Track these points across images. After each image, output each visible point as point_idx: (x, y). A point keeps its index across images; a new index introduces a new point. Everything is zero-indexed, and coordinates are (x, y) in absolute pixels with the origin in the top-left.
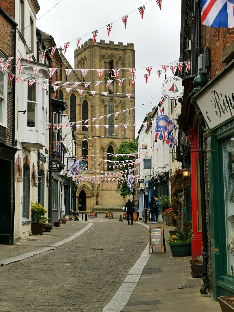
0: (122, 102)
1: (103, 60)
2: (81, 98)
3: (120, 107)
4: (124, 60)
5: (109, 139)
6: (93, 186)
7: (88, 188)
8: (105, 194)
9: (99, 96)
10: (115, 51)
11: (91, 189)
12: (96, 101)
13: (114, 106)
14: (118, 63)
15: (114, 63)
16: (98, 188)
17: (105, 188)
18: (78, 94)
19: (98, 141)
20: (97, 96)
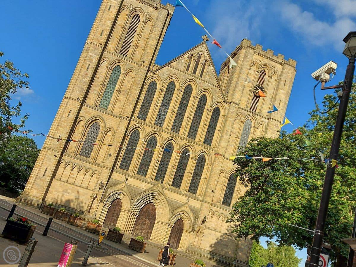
0: (264, 124)
1: (254, 68)
2: (213, 102)
3: (260, 130)
4: (280, 76)
6: (195, 218)
7: (189, 218)
8: (211, 234)
9: (237, 105)
10: (271, 62)
13: (253, 126)
14: (271, 77)
15: (267, 77)
16: (202, 222)
17: (213, 226)
18: (210, 97)
19: (220, 161)
20: (234, 105)
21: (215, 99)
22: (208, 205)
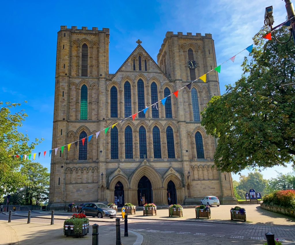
0: (206, 87)
1: (182, 50)
2: (162, 85)
3: (204, 93)
4: (203, 48)
5: (196, 124)
6: (182, 176)
7: (176, 177)
8: (198, 184)
9: (180, 81)
10: (193, 41)
11: (180, 179)
12: (178, 86)
13: (198, 92)
14: (198, 52)
15: (194, 53)
16: (188, 177)
17: (196, 177)
18: (158, 82)
19: (184, 127)
20: (178, 81)
21: (162, 83)
22: (188, 163)
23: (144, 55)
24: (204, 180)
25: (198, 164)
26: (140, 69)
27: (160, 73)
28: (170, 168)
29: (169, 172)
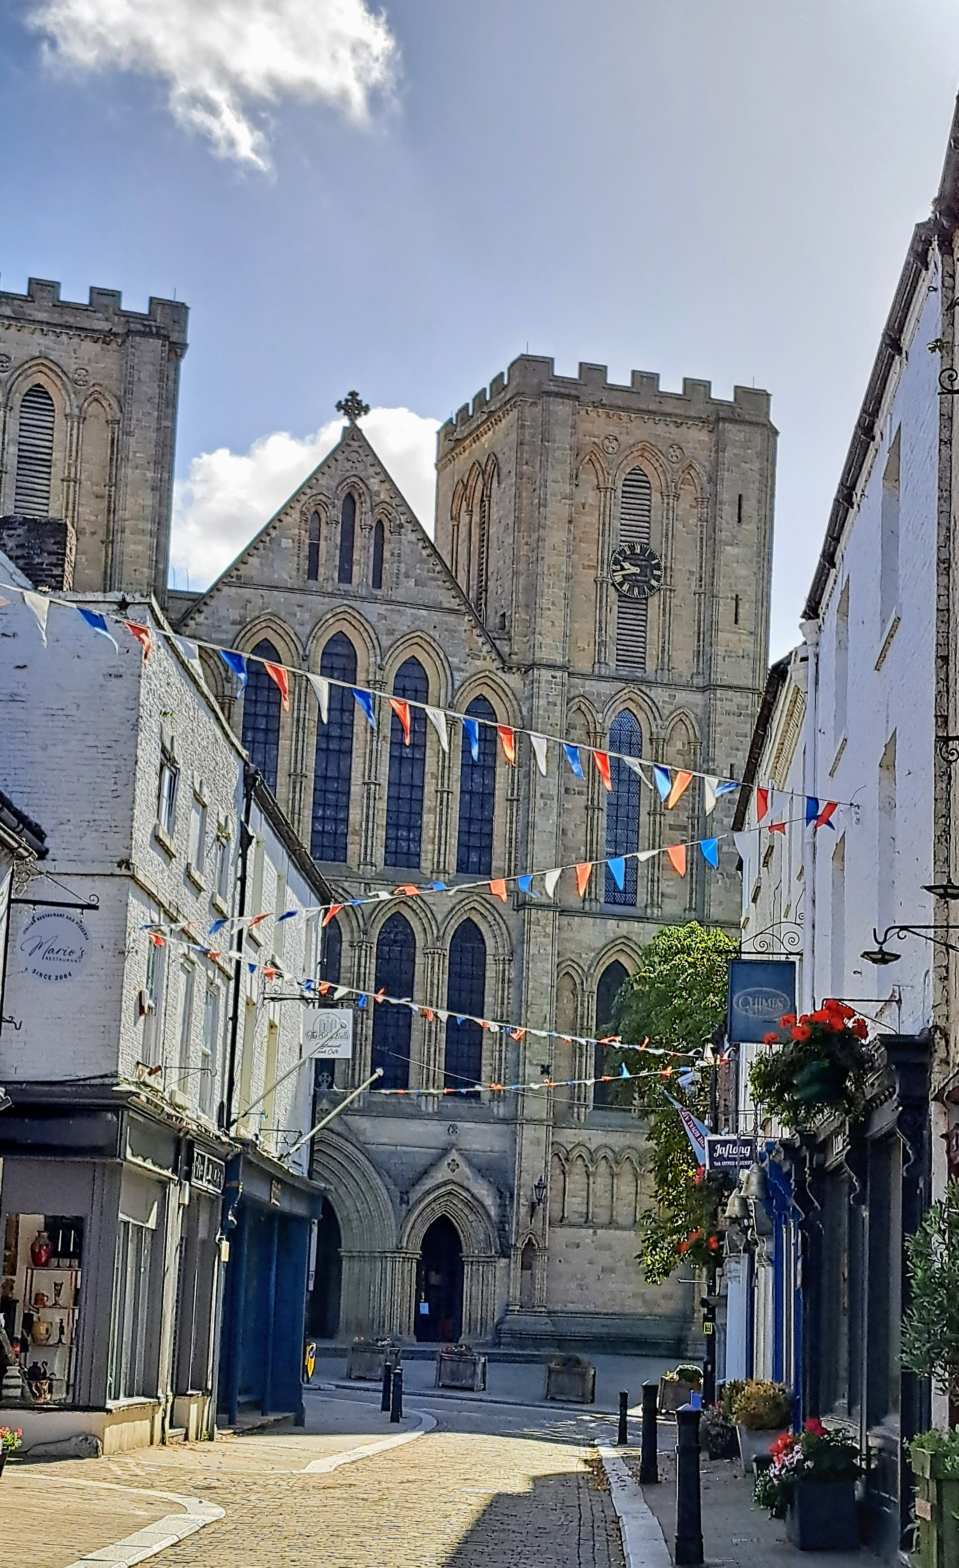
0: (692, 716)
1: (593, 478)
2: (457, 684)
3: (679, 745)
4: (710, 480)
5: (611, 923)
7: (475, 1205)
9: (559, 674)
10: (660, 429)
12: (543, 702)
13: (646, 736)
14: (677, 497)
15: (656, 498)
16: (533, 1207)
17: (575, 1208)
18: (438, 663)
19: (546, 935)
20: (545, 674)
21: (459, 670)
22: (541, 1132)
23: (378, 494)
24: (612, 1224)
25: (596, 1138)
26: (346, 576)
27: (452, 611)
28: (446, 1151)
29: (442, 1174)
